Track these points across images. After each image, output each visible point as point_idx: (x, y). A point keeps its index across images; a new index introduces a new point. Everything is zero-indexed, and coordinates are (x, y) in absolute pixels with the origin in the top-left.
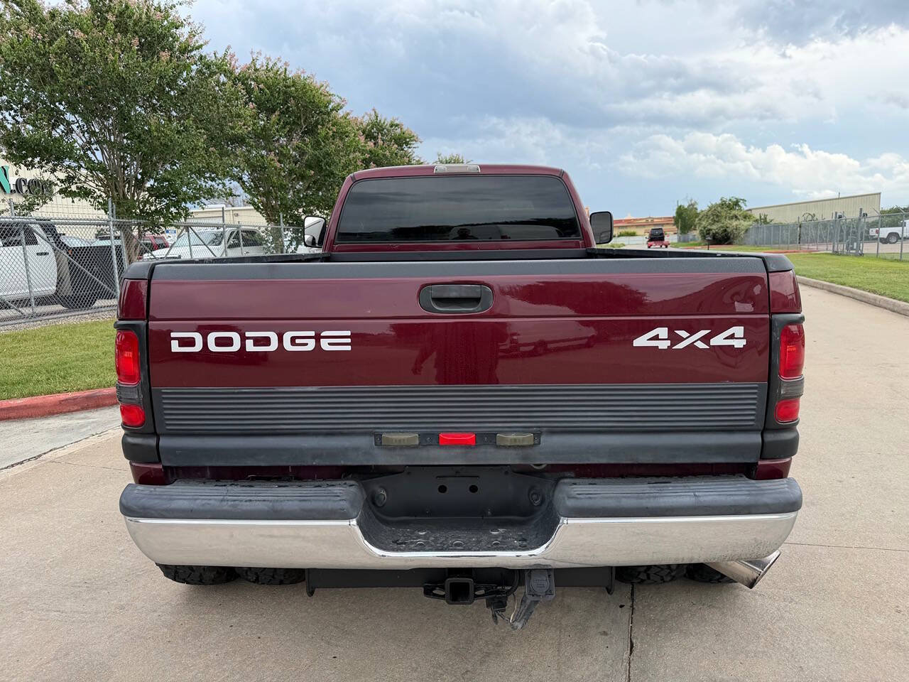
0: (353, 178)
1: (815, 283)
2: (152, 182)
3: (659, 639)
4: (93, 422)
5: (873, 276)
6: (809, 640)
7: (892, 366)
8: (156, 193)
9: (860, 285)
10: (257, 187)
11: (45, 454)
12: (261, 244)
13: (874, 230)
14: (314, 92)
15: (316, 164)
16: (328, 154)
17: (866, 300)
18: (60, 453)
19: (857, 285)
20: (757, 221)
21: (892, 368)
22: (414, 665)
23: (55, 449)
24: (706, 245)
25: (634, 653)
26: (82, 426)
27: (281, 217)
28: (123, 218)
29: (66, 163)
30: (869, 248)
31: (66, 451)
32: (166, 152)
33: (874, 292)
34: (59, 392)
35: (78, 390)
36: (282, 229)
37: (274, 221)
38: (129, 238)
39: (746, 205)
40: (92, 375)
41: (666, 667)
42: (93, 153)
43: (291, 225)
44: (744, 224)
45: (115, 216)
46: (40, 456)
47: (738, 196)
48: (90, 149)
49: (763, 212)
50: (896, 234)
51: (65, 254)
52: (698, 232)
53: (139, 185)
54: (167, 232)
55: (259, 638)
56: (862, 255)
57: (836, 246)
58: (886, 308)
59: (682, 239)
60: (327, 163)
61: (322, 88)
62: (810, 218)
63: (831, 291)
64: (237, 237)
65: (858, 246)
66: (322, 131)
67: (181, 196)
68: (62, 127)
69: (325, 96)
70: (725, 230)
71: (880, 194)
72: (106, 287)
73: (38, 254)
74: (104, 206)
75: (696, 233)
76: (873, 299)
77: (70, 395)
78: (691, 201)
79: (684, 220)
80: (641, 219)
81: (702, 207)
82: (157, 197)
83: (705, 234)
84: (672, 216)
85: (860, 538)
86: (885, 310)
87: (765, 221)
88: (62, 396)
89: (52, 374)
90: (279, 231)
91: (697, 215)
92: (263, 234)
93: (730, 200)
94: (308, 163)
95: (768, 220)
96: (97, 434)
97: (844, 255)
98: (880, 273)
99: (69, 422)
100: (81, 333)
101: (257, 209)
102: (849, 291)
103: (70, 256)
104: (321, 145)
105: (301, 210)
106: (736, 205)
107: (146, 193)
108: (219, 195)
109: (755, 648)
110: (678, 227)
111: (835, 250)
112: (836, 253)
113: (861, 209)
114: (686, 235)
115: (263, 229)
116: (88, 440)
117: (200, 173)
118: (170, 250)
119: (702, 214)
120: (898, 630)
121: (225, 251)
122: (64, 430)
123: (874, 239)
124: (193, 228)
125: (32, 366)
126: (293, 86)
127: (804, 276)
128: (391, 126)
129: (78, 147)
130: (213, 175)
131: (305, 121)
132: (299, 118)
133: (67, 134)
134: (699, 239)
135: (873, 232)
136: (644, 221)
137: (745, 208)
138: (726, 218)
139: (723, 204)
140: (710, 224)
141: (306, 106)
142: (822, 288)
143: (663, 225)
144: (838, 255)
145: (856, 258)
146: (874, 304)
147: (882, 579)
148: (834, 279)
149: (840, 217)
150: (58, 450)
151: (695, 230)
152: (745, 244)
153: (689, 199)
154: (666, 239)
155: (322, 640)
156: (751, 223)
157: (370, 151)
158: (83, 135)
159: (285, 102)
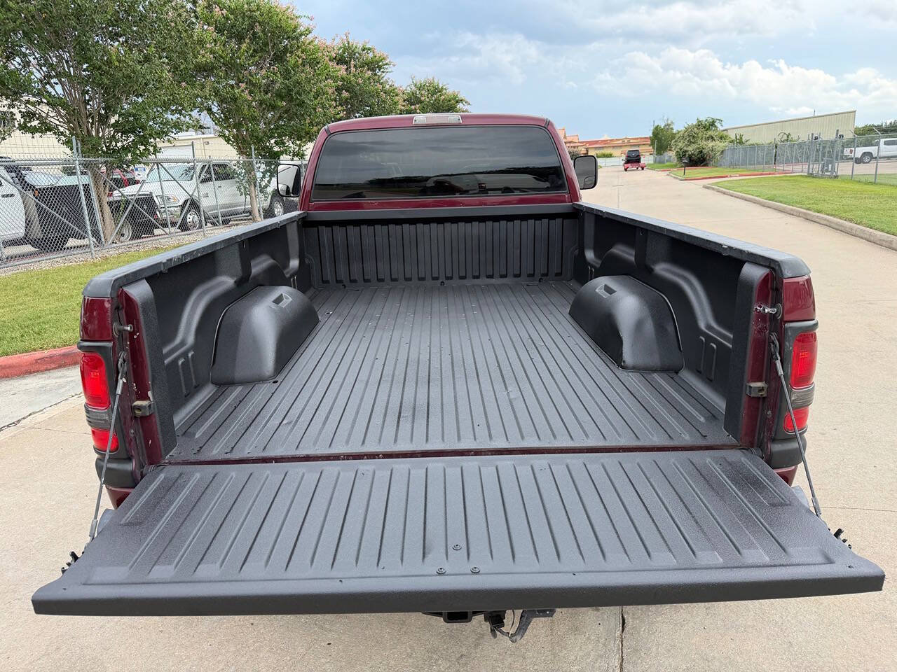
0: (327, 131)
1: (792, 210)
2: (117, 117)
3: (650, 614)
4: (71, 381)
5: (849, 202)
6: (797, 612)
7: (870, 303)
8: (121, 129)
9: (837, 213)
10: (227, 119)
11: (24, 418)
12: (233, 178)
13: (849, 150)
14: (280, 16)
15: (286, 94)
16: (299, 83)
17: (843, 229)
18: (39, 418)
19: (833, 213)
20: (732, 142)
21: (869, 305)
22: (409, 651)
23: (34, 413)
24: (682, 167)
25: (626, 629)
26: (60, 387)
27: (253, 149)
28: (89, 157)
29: (25, 98)
30: (844, 169)
31: (46, 415)
32: (129, 85)
33: (851, 220)
34: (35, 350)
35: (54, 347)
36: (254, 162)
37: (245, 153)
38: (96, 177)
39: (722, 125)
40: (68, 330)
41: (658, 645)
42: (53, 87)
43: (264, 157)
44: (720, 145)
45: (80, 155)
46: (19, 421)
47: (715, 117)
48: (49, 83)
49: (739, 132)
50: (870, 154)
51: (32, 197)
52: (674, 153)
53: (103, 120)
54: (137, 170)
55: (252, 624)
56: (836, 177)
57: (811, 166)
58: (862, 238)
59: (658, 159)
60: (298, 93)
61: (289, 10)
62: (785, 137)
63: (808, 219)
64: (208, 172)
65: (833, 167)
66: (291, 59)
67: (148, 132)
68: (18, 59)
69: (292, 19)
70: (701, 152)
71: (855, 112)
72: (77, 229)
73: (3, 196)
74: (68, 143)
75: (671, 155)
76: (849, 228)
77: (46, 353)
78: (667, 121)
79: (660, 140)
80: (617, 140)
81: (679, 127)
82: (123, 133)
83: (681, 155)
84: (648, 136)
85: (844, 497)
86: (861, 240)
87: (741, 142)
88: (38, 355)
89: (26, 329)
90: (251, 164)
91: (673, 136)
92: (235, 167)
93: (706, 120)
94: (278, 93)
95: (743, 141)
96: (76, 395)
97: (819, 178)
98: (855, 198)
99: (47, 382)
100: (54, 281)
101: (228, 141)
102: (825, 220)
103: (36, 198)
104: (290, 73)
105: (273, 141)
106: (712, 125)
107: (112, 129)
108: (188, 127)
109: (744, 622)
110: (653, 148)
111: (810, 172)
112: (811, 175)
113: (838, 131)
114: (662, 156)
115: (235, 162)
116: (67, 402)
117: (166, 106)
118: (141, 186)
119: (678, 136)
120: (884, 600)
121: (197, 187)
122: (42, 390)
123: (848, 159)
124: (164, 165)
125: (5, 322)
126: (258, 10)
127: (781, 202)
128: (363, 50)
129: (36, 79)
130: (180, 108)
131: (273, 47)
132: (266, 44)
133: (24, 67)
134: (675, 160)
135: (847, 152)
136: (620, 142)
137: (720, 128)
138: (702, 139)
139: (700, 125)
140: (686, 146)
141: (273, 32)
142: (798, 215)
143: (639, 145)
144: (813, 177)
145: (830, 181)
146: (851, 233)
147: (867, 543)
148: (811, 206)
149: (816, 138)
150: (37, 414)
151: (670, 150)
152: (721, 165)
153: (665, 118)
154: (643, 161)
155: (316, 624)
156: (726, 144)
157: (343, 79)
158: (41, 68)
159: (252, 27)
